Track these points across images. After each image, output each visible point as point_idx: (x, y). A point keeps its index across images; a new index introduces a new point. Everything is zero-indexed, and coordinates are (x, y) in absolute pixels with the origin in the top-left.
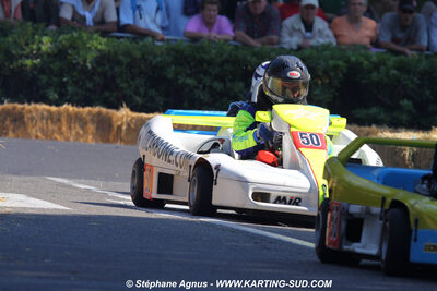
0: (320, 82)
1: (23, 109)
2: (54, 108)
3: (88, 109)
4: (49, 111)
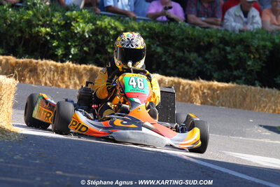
0: (252, 56)
1: (37, 63)
2: (59, 64)
3: (83, 66)
4: (55, 66)
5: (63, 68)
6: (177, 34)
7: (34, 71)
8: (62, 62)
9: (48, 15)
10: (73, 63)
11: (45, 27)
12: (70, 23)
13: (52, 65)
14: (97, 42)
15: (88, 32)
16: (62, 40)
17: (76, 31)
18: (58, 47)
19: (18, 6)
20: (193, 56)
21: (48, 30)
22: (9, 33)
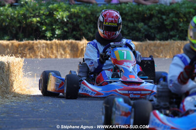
5: (52, 45)
6: (127, 11)
7: (31, 48)
8: (50, 40)
9: (36, 10)
10: (58, 40)
11: (36, 18)
12: (53, 13)
13: (44, 43)
14: (72, 23)
15: (66, 18)
16: (48, 25)
17: (57, 18)
18: (46, 30)
19: (15, 6)
20: (141, 25)
21: (38, 19)
22: (11, 25)
